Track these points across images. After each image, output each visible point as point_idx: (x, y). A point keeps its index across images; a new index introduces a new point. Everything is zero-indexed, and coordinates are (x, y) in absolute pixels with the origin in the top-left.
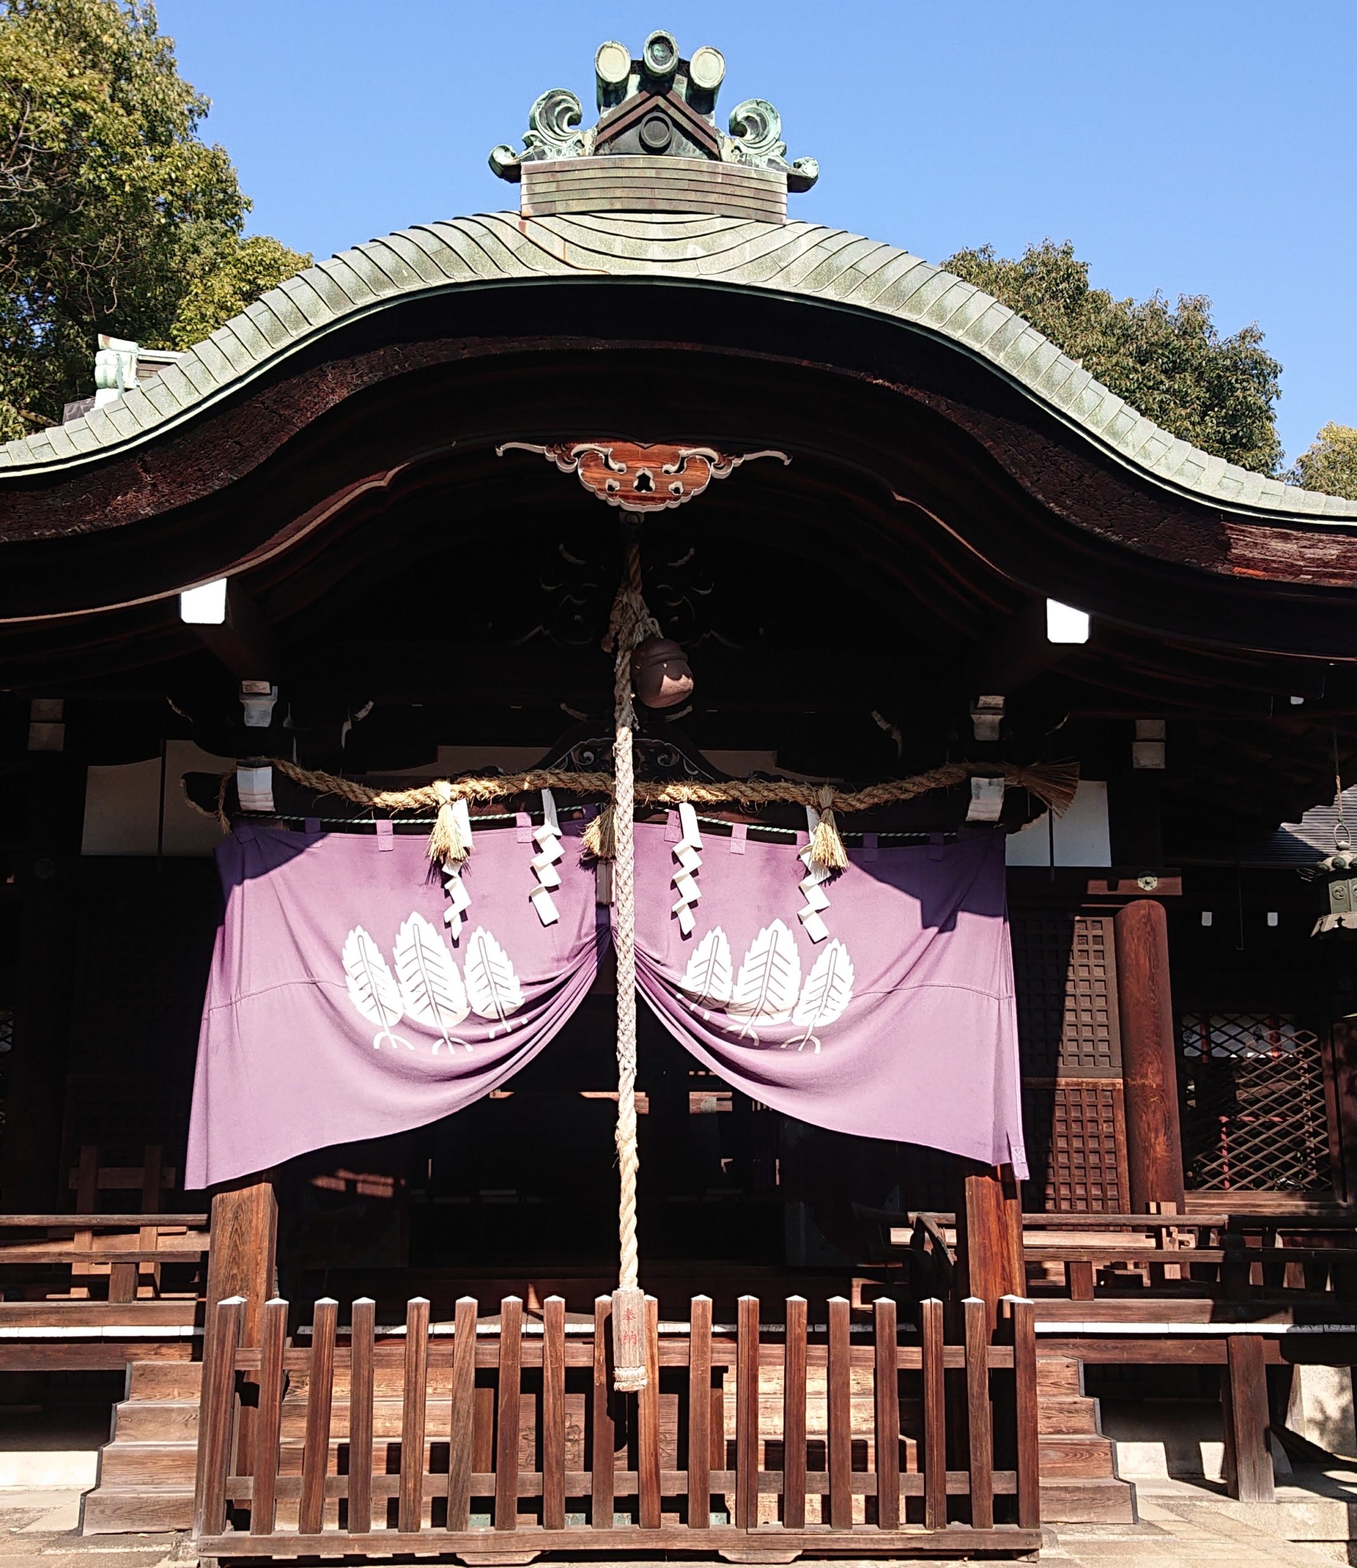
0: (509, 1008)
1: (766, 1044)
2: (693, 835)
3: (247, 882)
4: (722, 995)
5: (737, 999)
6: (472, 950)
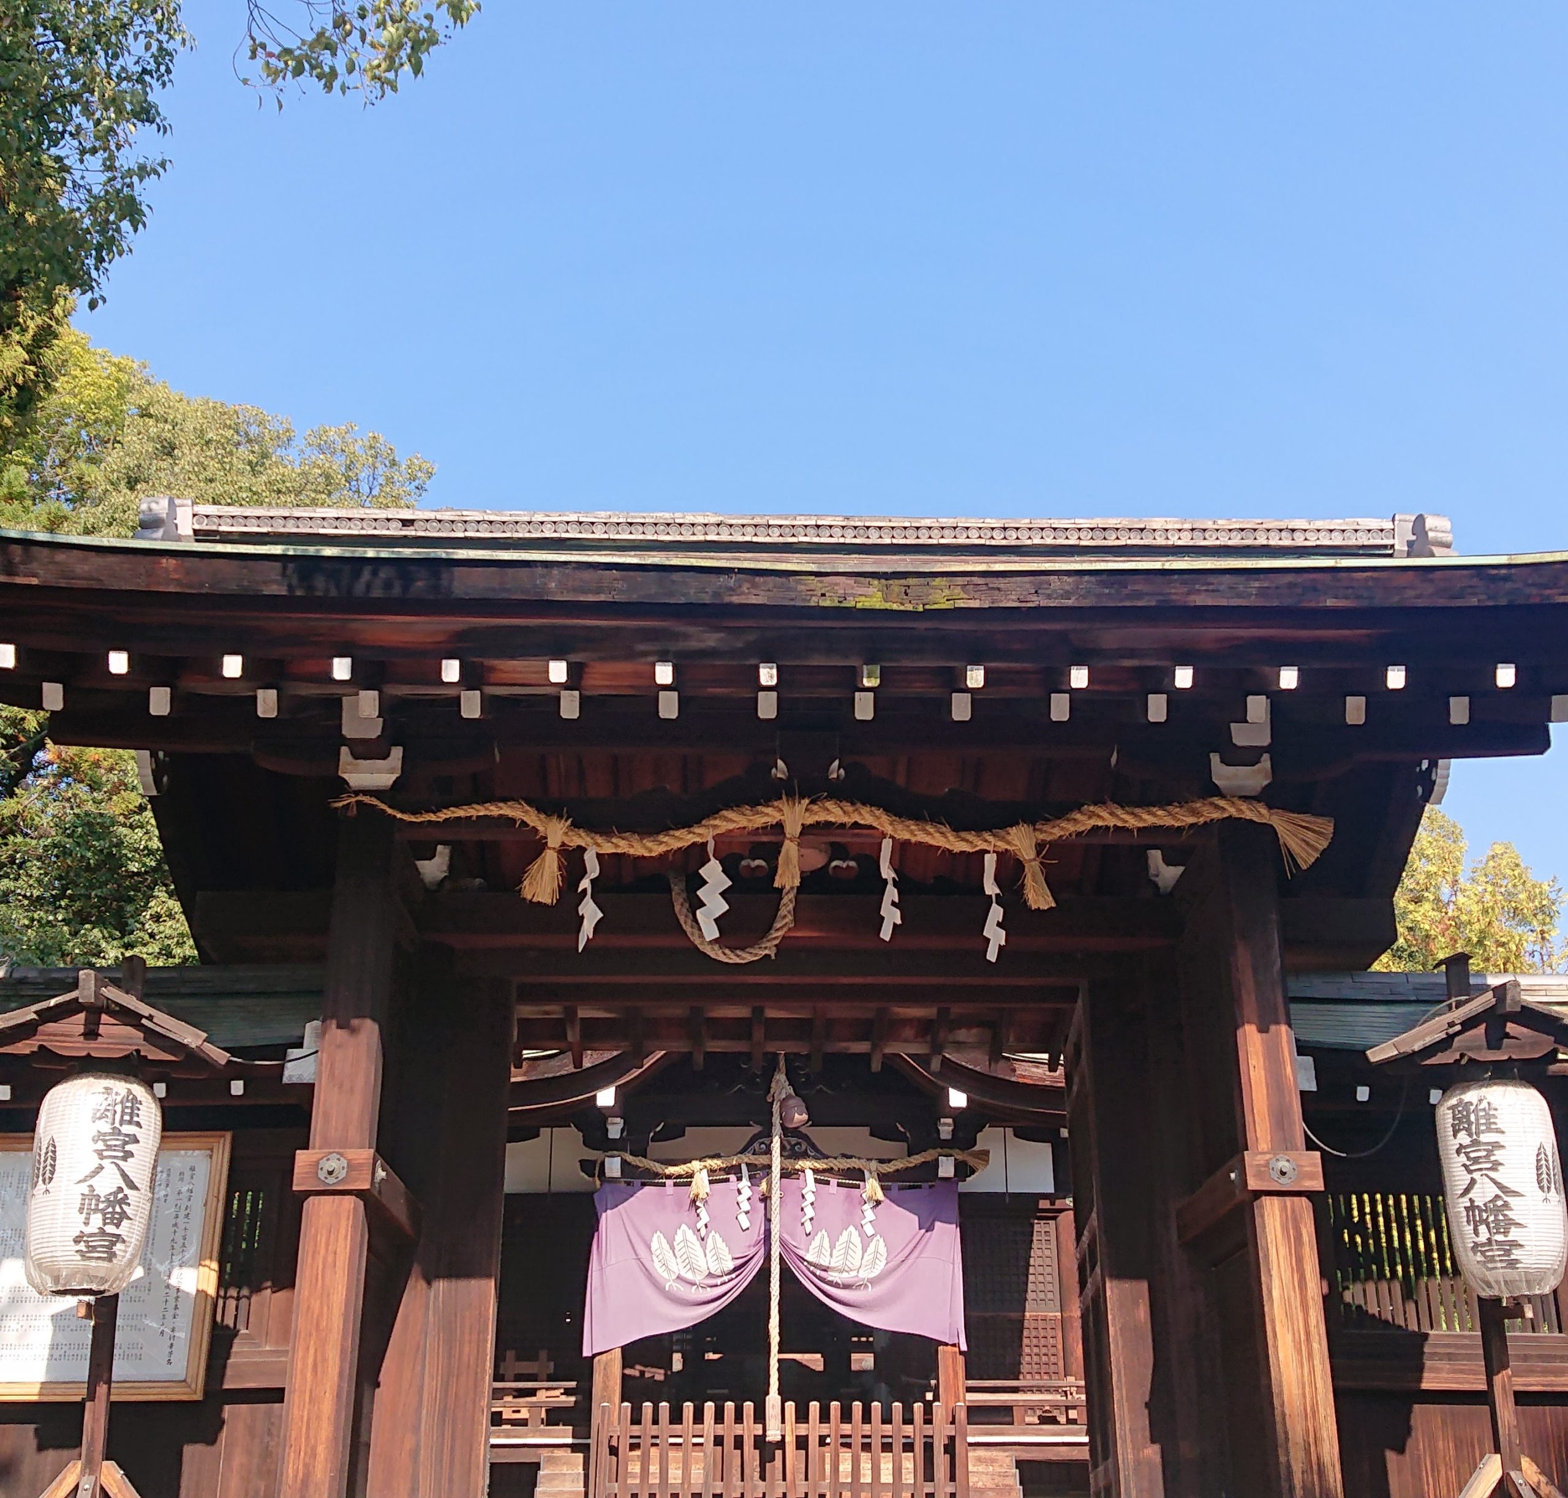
0: (726, 1270)
1: (846, 1287)
2: (811, 1185)
3: (609, 1212)
4: (824, 1262)
5: (832, 1265)
6: (710, 1241)
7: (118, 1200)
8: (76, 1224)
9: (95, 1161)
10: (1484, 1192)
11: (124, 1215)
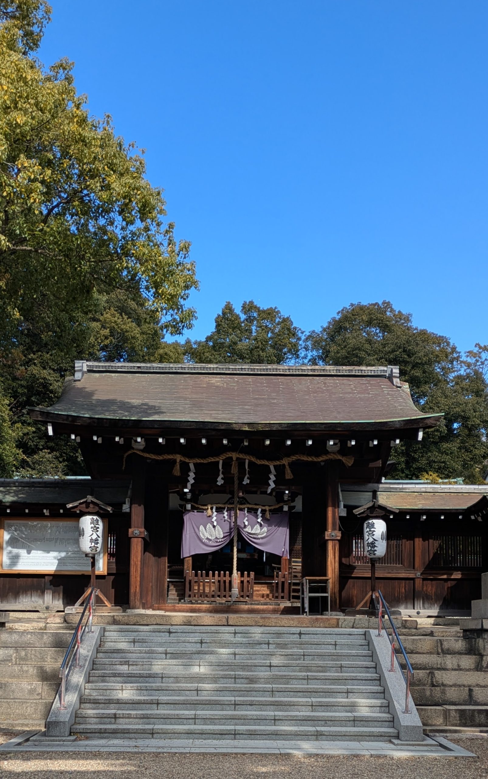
0: (221, 538)
2: (246, 513)
4: (250, 532)
5: (253, 533)
6: (216, 529)
7: (96, 540)
8: (89, 545)
9: (92, 532)
10: (371, 540)
11: (98, 543)
